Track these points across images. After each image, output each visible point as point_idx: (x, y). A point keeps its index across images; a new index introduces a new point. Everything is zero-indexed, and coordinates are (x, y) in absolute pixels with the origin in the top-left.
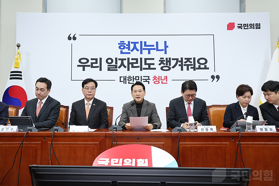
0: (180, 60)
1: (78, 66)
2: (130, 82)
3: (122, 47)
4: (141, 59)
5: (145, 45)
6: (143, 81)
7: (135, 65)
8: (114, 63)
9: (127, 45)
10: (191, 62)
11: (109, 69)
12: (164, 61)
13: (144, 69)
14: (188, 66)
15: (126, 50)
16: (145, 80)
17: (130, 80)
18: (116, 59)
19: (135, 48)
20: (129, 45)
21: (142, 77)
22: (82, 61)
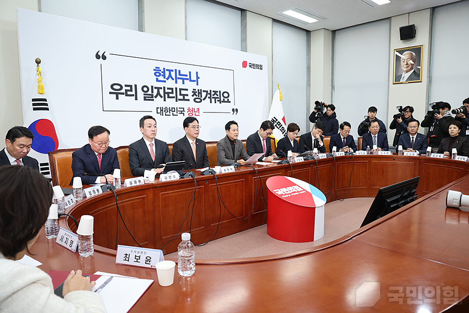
0: (209, 92)
1: (110, 93)
2: (167, 114)
3: (158, 74)
4: (176, 88)
5: (180, 75)
6: (178, 112)
7: (171, 95)
8: (150, 92)
9: (162, 72)
10: (218, 95)
11: (145, 99)
12: (196, 92)
13: (180, 100)
14: (215, 98)
15: (161, 78)
16: (180, 112)
17: (166, 111)
18: (152, 87)
19: (170, 76)
20: (164, 72)
21: (178, 108)
22: (115, 87)
